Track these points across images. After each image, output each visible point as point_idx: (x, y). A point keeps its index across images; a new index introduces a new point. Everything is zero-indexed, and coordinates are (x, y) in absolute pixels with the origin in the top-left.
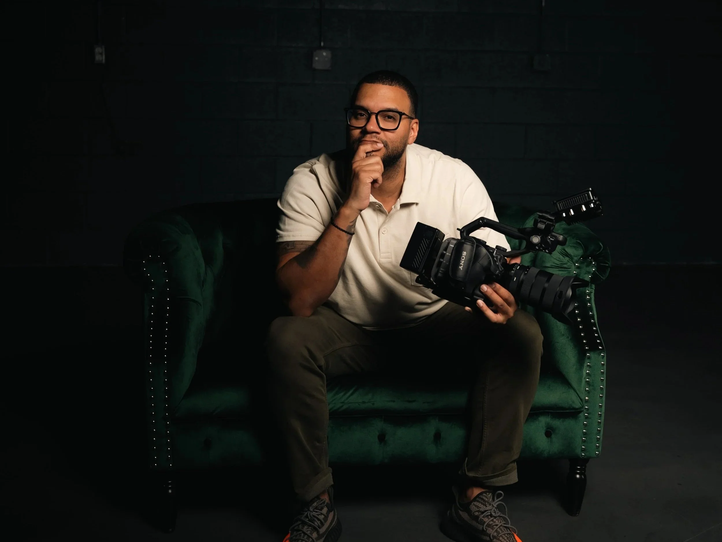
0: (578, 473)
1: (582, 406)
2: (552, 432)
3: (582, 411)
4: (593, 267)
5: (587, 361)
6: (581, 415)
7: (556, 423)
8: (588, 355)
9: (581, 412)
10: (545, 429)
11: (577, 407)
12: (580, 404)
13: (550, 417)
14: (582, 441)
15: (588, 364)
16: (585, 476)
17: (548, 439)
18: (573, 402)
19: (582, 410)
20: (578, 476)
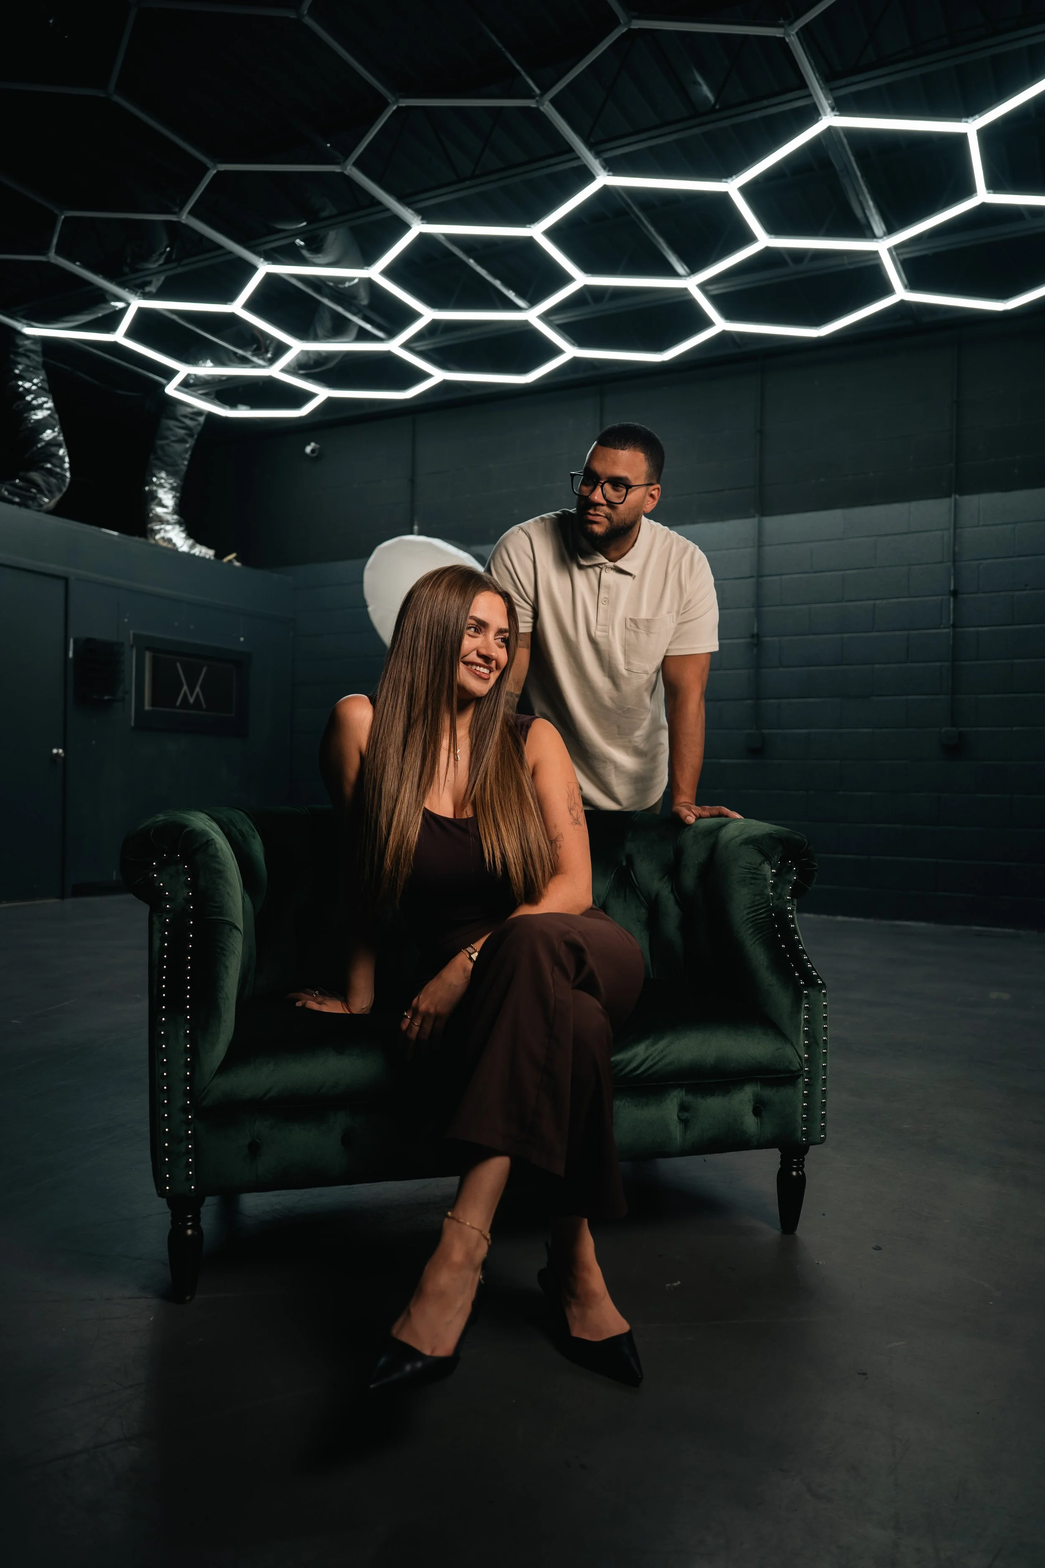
0: (795, 1170)
1: (801, 1067)
2: (762, 1108)
3: (802, 1075)
4: (794, 874)
5: (805, 1001)
6: (800, 1080)
7: (769, 1093)
8: (805, 992)
9: (799, 1076)
10: (752, 1103)
11: (795, 1069)
12: (798, 1065)
13: (760, 1086)
14: (802, 1120)
15: (806, 1006)
16: (803, 1172)
17: (757, 1119)
18: (791, 1062)
19: (801, 1073)
20: (794, 1173)
